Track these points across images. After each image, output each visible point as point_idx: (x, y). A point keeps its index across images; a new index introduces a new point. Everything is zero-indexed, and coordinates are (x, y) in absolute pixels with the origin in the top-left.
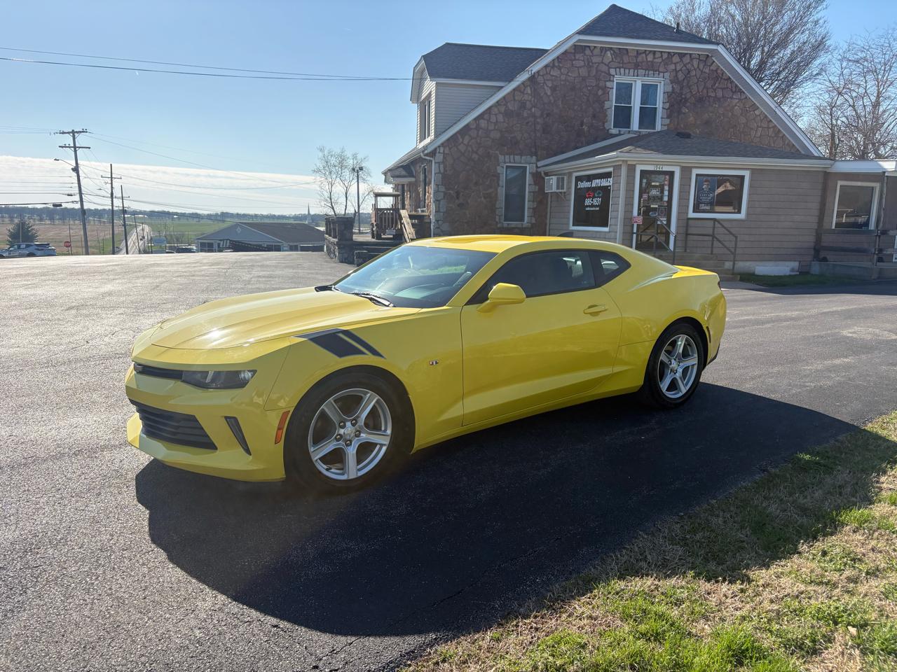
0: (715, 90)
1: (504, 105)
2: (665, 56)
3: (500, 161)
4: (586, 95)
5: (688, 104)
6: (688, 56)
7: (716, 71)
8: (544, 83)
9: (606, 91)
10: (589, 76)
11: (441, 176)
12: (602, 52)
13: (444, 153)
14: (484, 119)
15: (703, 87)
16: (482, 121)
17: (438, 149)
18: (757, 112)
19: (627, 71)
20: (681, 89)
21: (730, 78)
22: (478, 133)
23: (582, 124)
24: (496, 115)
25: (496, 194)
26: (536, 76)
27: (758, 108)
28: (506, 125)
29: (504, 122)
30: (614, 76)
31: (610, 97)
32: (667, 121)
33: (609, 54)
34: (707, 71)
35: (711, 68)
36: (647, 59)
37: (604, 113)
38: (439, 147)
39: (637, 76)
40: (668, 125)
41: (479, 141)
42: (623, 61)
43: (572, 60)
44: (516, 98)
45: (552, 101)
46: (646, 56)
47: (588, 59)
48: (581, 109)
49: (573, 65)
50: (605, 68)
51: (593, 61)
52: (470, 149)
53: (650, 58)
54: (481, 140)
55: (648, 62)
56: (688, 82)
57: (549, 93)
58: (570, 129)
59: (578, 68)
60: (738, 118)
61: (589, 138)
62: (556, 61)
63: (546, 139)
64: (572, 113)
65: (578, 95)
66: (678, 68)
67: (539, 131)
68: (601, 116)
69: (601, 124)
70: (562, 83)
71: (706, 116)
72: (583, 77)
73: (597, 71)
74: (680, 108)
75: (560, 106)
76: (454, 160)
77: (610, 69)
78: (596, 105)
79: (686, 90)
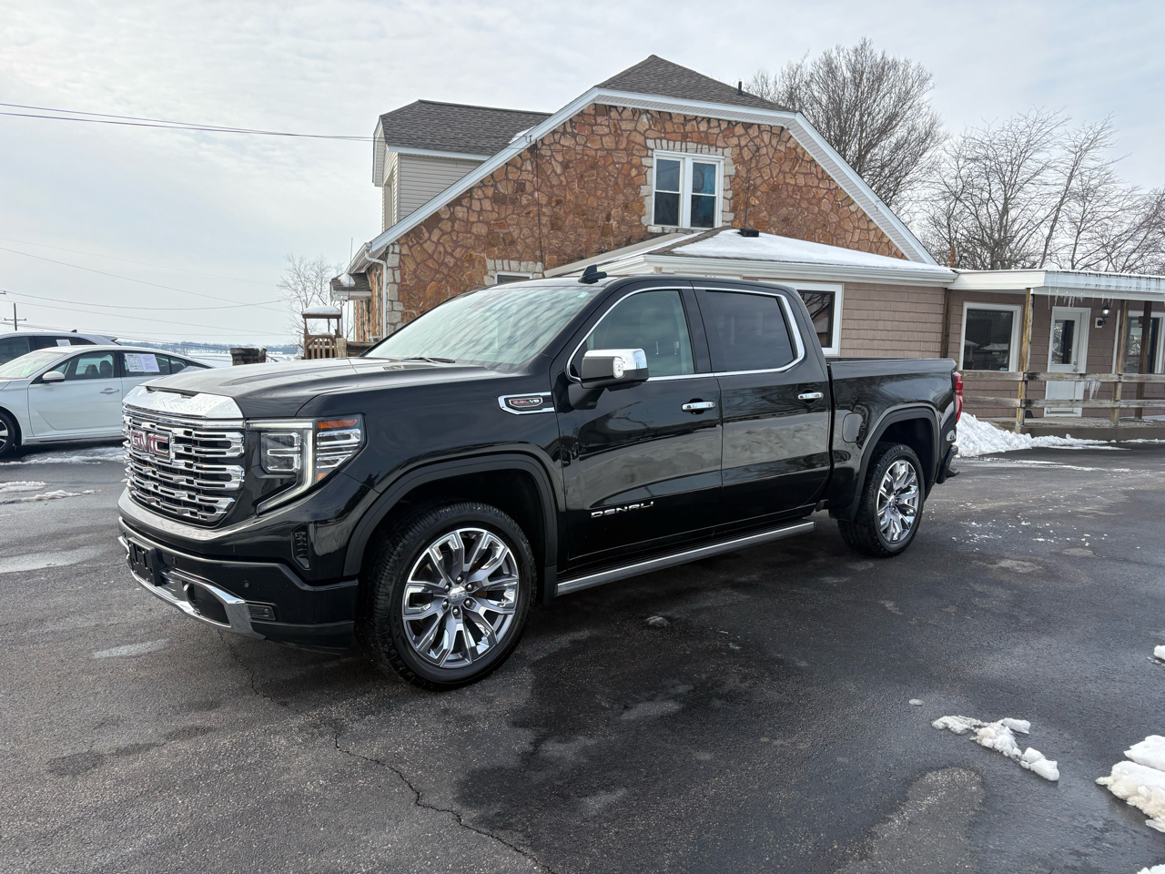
0: (794, 176)
1: (492, 186)
2: (724, 126)
3: (489, 268)
4: (613, 176)
5: (758, 194)
6: (756, 127)
7: (795, 149)
8: (552, 156)
9: (642, 170)
10: (616, 148)
11: (396, 286)
12: (634, 115)
13: (400, 253)
14: (462, 206)
15: (777, 170)
16: (458, 209)
17: (391, 248)
18: (852, 208)
19: (671, 144)
20: (749, 171)
21: (813, 160)
22: (453, 226)
23: (608, 218)
24: (480, 199)
26: (539, 146)
27: (853, 202)
28: (497, 215)
29: (493, 210)
30: (652, 150)
31: (648, 179)
32: (731, 216)
33: (644, 118)
34: (782, 148)
35: (788, 145)
36: (698, 129)
37: (641, 202)
38: (393, 244)
39: (687, 151)
40: (732, 221)
41: (455, 238)
42: (665, 129)
43: (591, 125)
44: (510, 177)
45: (564, 183)
46: (698, 123)
47: (615, 125)
48: (607, 196)
49: (593, 131)
50: (639, 139)
51: (623, 127)
52: (442, 249)
53: (703, 127)
54: (458, 237)
55: (700, 132)
56: (758, 162)
57: (559, 171)
58: (590, 224)
59: (602, 136)
60: (827, 215)
61: (619, 238)
62: (568, 125)
63: (557, 238)
64: (593, 202)
65: (601, 175)
66: (743, 143)
67: (545, 225)
68: (636, 206)
69: (635, 217)
70: (578, 157)
71: (784, 211)
72: (607, 150)
73: (628, 141)
74: (748, 199)
75: (577, 190)
76: (418, 264)
77: (647, 141)
78: (628, 191)
79: (755, 174)
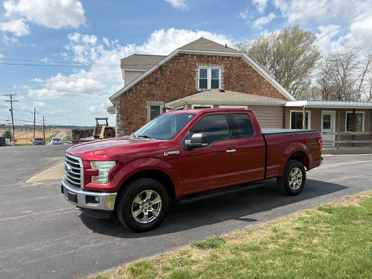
0: (244, 72)
1: (148, 79)
2: (221, 58)
3: (147, 103)
4: (185, 75)
5: (233, 78)
6: (231, 57)
7: (244, 64)
8: (166, 70)
9: (195, 73)
10: (187, 66)
11: (119, 110)
12: (192, 56)
13: (120, 100)
14: (139, 85)
15: (239, 70)
16: (138, 86)
17: (118, 98)
18: (264, 81)
19: (204, 64)
20: (229, 71)
21: (251, 67)
22: (136, 92)
23: (184, 87)
24: (144, 83)
25: (146, 118)
26: (162, 67)
27: (265, 79)
28: (150, 88)
29: (148, 86)
30: (198, 66)
31: (197, 75)
32: (224, 85)
33: (195, 57)
34: (240, 64)
35: (242, 62)
36: (212, 59)
37: (194, 82)
38: (118, 97)
39: (209, 66)
40: (224, 87)
41: (137, 95)
42: (202, 60)
43: (179, 60)
44: (154, 76)
45: (170, 77)
46: (212, 57)
47: (186, 59)
48: (184, 81)
49: (179, 62)
50: (194, 63)
51: (188, 60)
52: (133, 98)
53: (214, 58)
54: (138, 94)
55: (213, 60)
56: (232, 68)
57: (168, 74)
58: (179, 89)
59: (182, 63)
60: (256, 83)
61: (188, 93)
62: (171, 60)
63: (168, 94)
64: (179, 83)
65: (182, 75)
66: (227, 62)
67: (164, 90)
68: (193, 83)
69: (193, 87)
70: (174, 69)
71: (241, 83)
72: (184, 67)
73: (190, 64)
74: (229, 79)
75: (174, 79)
76: (126, 103)
77: (196, 63)
78: (190, 79)
79: (231, 72)
